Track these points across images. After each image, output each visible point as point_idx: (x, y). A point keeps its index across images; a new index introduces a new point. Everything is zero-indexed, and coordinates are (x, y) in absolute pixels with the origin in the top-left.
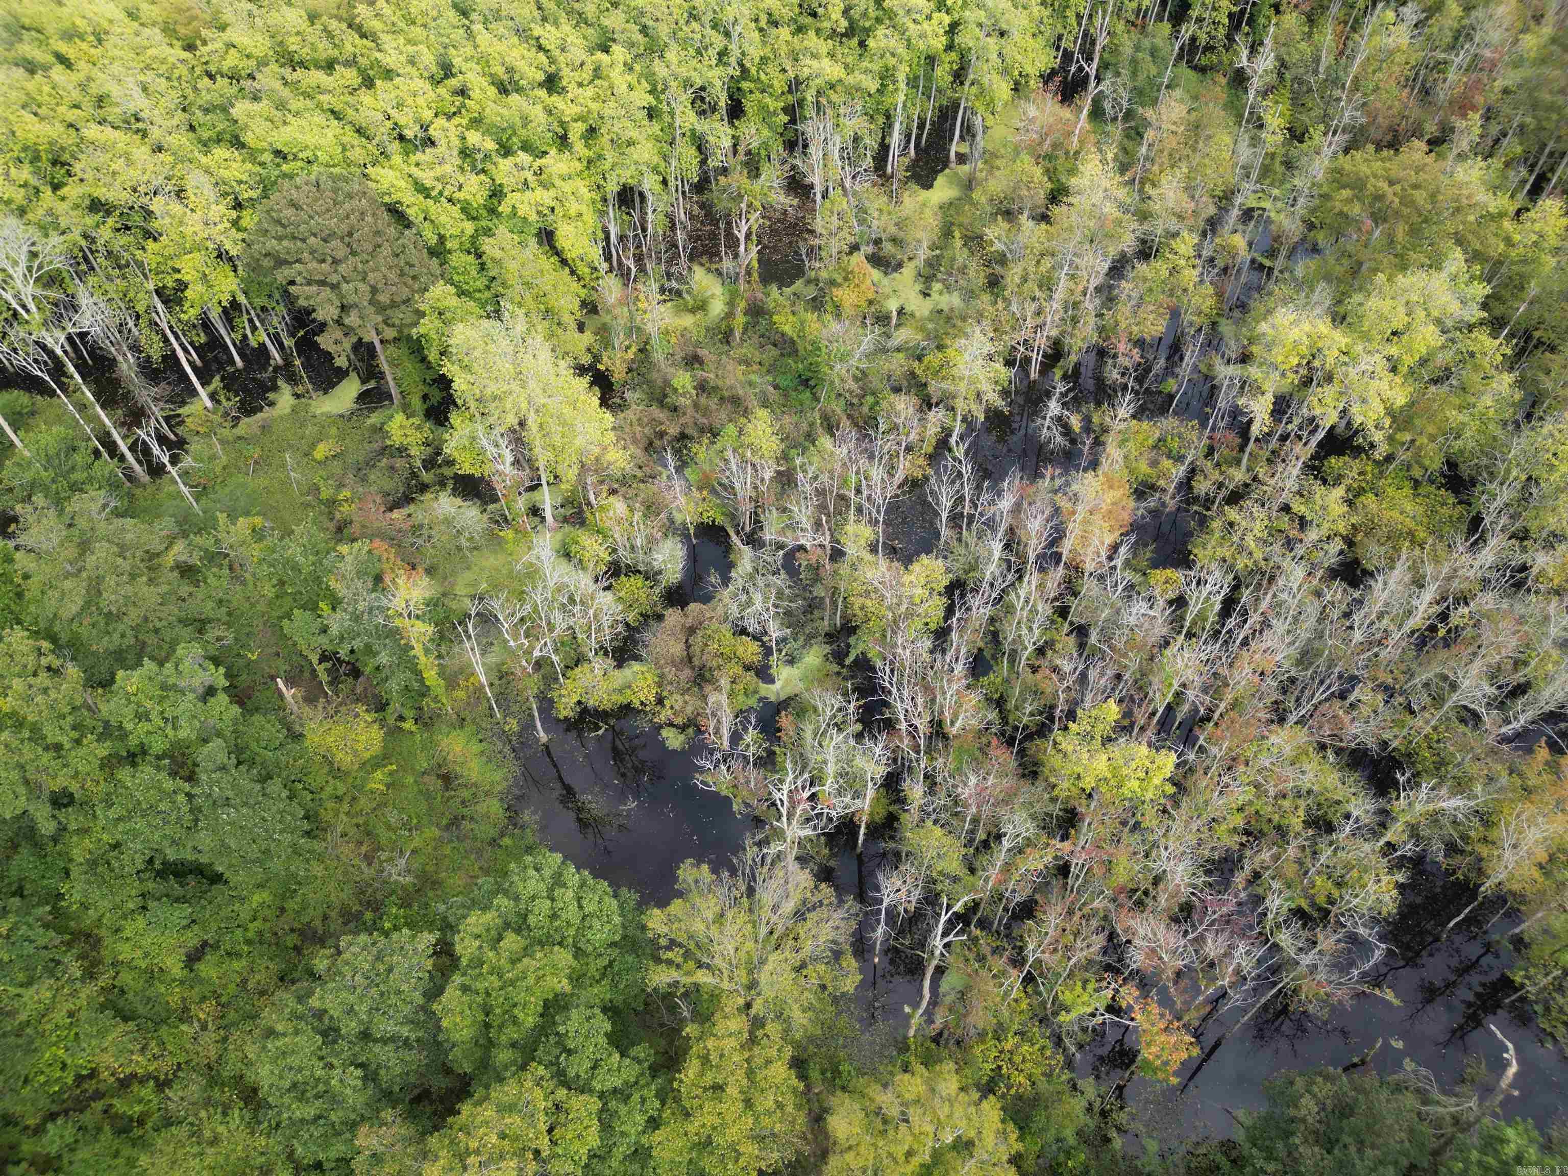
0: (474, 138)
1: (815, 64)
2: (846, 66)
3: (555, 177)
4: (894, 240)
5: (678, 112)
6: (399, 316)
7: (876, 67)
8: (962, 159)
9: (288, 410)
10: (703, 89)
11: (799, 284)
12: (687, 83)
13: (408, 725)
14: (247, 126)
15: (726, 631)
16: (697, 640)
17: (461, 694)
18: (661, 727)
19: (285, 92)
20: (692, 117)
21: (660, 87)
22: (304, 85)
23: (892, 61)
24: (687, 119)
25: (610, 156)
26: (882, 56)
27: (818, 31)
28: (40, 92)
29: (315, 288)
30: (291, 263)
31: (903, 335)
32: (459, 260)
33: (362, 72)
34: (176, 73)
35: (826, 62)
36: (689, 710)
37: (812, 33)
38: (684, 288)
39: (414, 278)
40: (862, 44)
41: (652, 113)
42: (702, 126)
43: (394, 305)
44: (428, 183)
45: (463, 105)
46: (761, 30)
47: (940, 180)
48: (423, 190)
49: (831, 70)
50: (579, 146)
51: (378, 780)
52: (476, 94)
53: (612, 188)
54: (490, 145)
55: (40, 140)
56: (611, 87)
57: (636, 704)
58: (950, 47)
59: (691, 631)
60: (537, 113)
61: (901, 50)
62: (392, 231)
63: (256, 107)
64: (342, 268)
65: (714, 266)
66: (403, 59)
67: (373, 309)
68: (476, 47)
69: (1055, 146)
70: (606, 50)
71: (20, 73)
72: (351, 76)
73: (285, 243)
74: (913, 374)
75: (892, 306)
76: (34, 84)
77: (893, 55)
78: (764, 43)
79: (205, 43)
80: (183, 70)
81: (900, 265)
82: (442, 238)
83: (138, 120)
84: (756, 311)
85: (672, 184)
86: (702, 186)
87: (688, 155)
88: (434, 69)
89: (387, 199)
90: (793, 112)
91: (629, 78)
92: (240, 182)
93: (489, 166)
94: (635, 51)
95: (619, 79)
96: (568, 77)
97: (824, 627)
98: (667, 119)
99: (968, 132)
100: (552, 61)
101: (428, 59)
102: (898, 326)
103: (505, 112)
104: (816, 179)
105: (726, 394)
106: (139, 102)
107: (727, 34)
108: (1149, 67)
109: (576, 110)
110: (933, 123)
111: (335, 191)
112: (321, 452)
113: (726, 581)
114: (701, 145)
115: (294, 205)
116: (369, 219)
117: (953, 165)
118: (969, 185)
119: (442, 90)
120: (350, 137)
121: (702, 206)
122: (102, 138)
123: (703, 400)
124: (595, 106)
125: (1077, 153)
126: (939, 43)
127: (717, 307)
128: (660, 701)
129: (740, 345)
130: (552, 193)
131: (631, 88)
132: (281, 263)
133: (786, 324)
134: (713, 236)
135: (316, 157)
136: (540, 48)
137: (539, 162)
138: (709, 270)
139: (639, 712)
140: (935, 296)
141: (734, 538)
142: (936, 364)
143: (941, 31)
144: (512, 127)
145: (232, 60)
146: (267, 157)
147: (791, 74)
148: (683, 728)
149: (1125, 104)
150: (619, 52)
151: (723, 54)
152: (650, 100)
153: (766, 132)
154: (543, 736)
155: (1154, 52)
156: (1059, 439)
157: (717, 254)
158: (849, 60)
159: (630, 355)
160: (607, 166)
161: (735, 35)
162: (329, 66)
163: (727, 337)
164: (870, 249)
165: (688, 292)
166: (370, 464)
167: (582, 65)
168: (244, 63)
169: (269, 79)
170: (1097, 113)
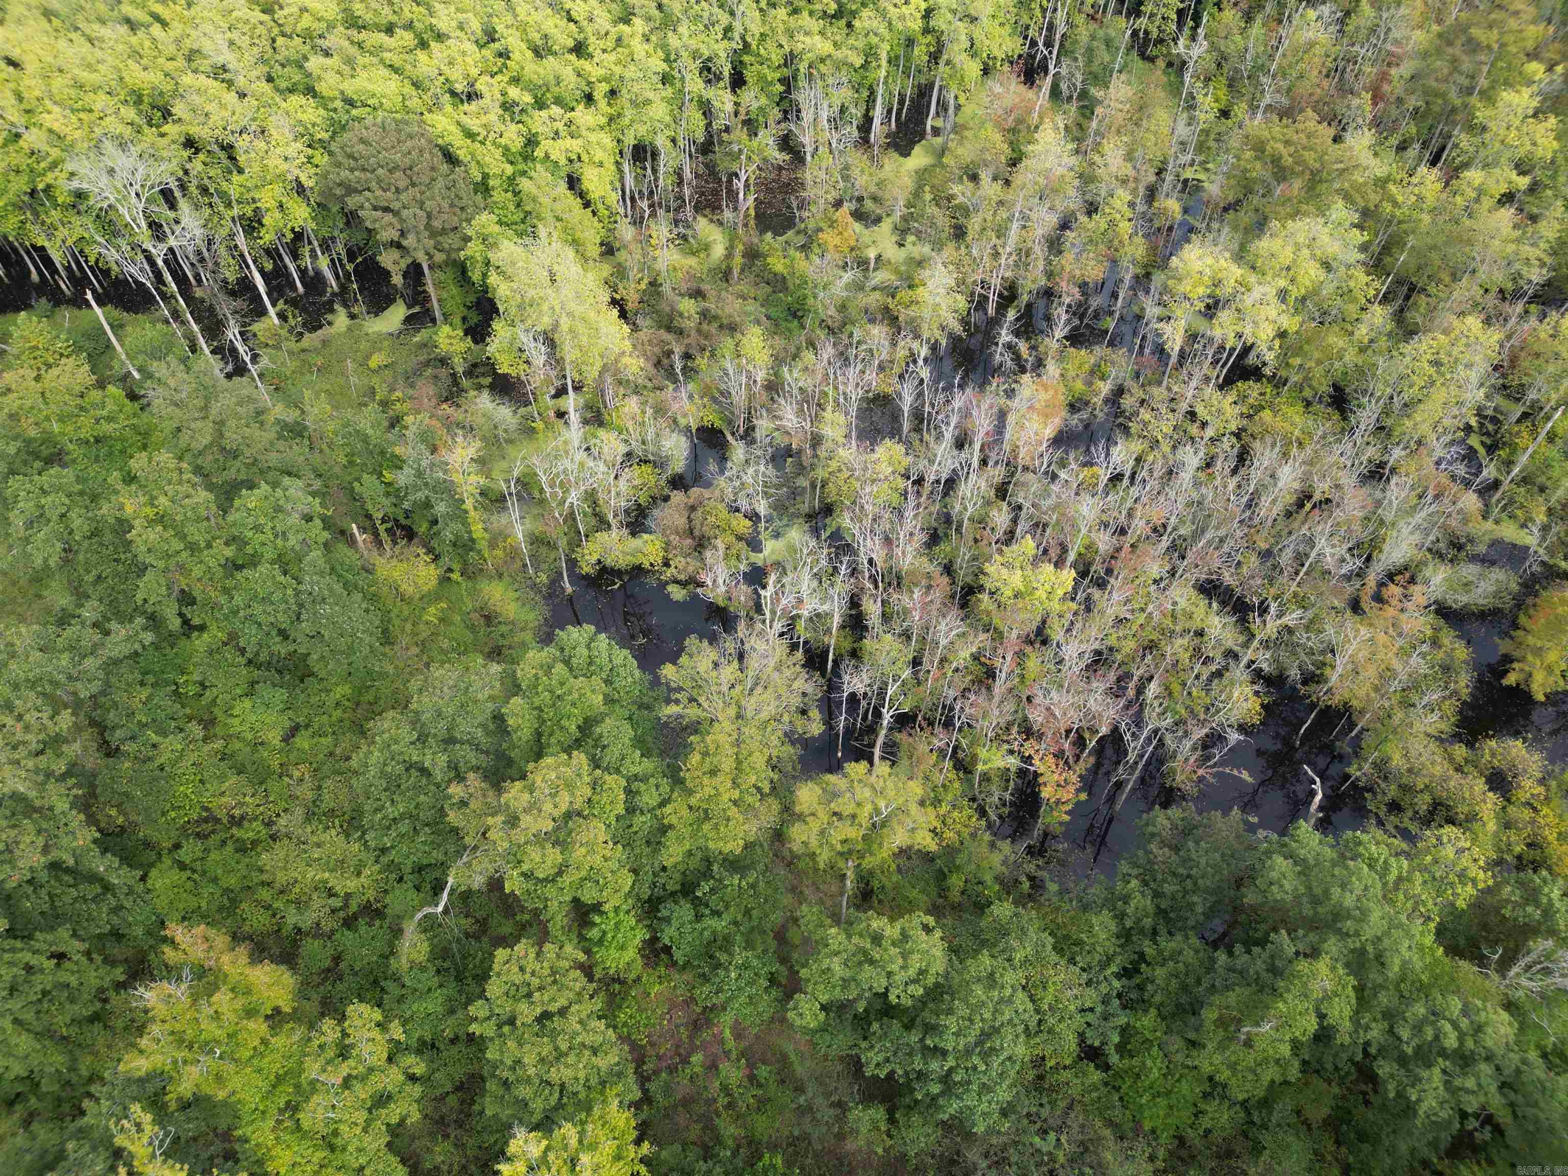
0: (514, 93)
1: (808, 40)
2: (835, 44)
3: (583, 128)
4: (875, 199)
5: (687, 79)
6: (448, 241)
7: (860, 44)
8: (936, 131)
9: (344, 329)
10: (709, 59)
11: (790, 233)
12: (695, 55)
13: (455, 576)
14: (319, 77)
15: (722, 509)
16: (698, 515)
17: (499, 553)
18: (667, 583)
19: (353, 50)
20: (700, 84)
21: (673, 57)
22: (367, 45)
23: (874, 40)
24: (695, 85)
25: (629, 113)
26: (867, 35)
27: (811, 13)
28: (141, 45)
29: (379, 213)
30: (360, 192)
31: (881, 277)
32: (498, 196)
33: (418, 35)
34: (258, 32)
35: (817, 38)
36: (691, 569)
37: (805, 14)
38: (689, 232)
39: (462, 209)
40: (849, 25)
41: (665, 79)
42: (708, 93)
43: (444, 232)
44: (475, 129)
45: (505, 65)
46: (761, 10)
47: (917, 150)
48: (470, 135)
49: (824, 47)
50: (602, 103)
51: (432, 613)
52: (515, 56)
53: (630, 140)
54: (528, 98)
55: (145, 86)
56: (632, 54)
57: (646, 565)
58: (926, 31)
59: (693, 508)
60: (568, 74)
61: (883, 30)
62: (445, 167)
63: (328, 61)
64: (403, 197)
65: (715, 218)
66: (454, 24)
67: (427, 234)
68: (516, 16)
69: (1019, 121)
70: (627, 22)
71: (123, 29)
72: (406, 38)
73: (357, 173)
74: (887, 308)
75: (872, 254)
76: (139, 39)
77: (876, 34)
78: (764, 22)
79: (281, 8)
80: (261, 30)
81: (878, 220)
82: (486, 176)
83: (225, 71)
84: (752, 255)
85: (681, 143)
86: (706, 148)
87: (696, 121)
88: (479, 33)
89: (440, 141)
90: (788, 83)
91: (646, 47)
92: (314, 125)
93: (524, 118)
94: (652, 24)
95: (639, 48)
96: (594, 45)
97: (805, 508)
98: (678, 85)
99: (943, 107)
100: (581, 30)
101: (476, 25)
102: (875, 270)
103: (541, 71)
104: (806, 140)
105: (725, 322)
106: (226, 57)
107: (732, 13)
108: (1103, 55)
109: (601, 72)
110: (912, 100)
111: (399, 131)
112: (374, 362)
113: (722, 471)
114: (707, 110)
115: (362, 141)
116: (427, 155)
117: (929, 137)
118: (942, 152)
119: (486, 52)
120: (409, 89)
121: (706, 165)
122: (197, 84)
123: (705, 326)
124: (618, 70)
125: (1037, 127)
126: (916, 25)
127: (718, 251)
128: (667, 564)
129: (738, 283)
130: (580, 142)
131: (648, 55)
132: (350, 190)
133: (778, 265)
134: (716, 193)
135: (382, 104)
136: (570, 19)
137: (569, 115)
138: (711, 221)
139: (649, 571)
140: (909, 246)
141: (729, 437)
142: (906, 299)
143: (919, 15)
144: (546, 85)
145: (306, 21)
146: (338, 104)
147: (787, 49)
148: (683, 584)
149: (1079, 85)
150: (639, 24)
151: (728, 30)
152: (664, 66)
153: (764, 101)
154: (569, 589)
155: (1108, 43)
156: (1009, 363)
157: (720, 208)
158: (838, 38)
159: (643, 286)
160: (626, 121)
161: (739, 13)
162: (389, 30)
163: (726, 275)
164: (853, 206)
165: (694, 237)
166: (418, 372)
167: (607, 34)
168: (316, 25)
169: (337, 39)
170: (1055, 93)
